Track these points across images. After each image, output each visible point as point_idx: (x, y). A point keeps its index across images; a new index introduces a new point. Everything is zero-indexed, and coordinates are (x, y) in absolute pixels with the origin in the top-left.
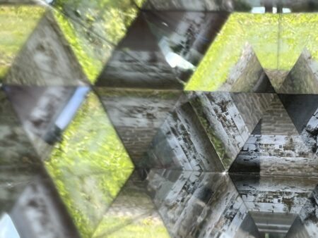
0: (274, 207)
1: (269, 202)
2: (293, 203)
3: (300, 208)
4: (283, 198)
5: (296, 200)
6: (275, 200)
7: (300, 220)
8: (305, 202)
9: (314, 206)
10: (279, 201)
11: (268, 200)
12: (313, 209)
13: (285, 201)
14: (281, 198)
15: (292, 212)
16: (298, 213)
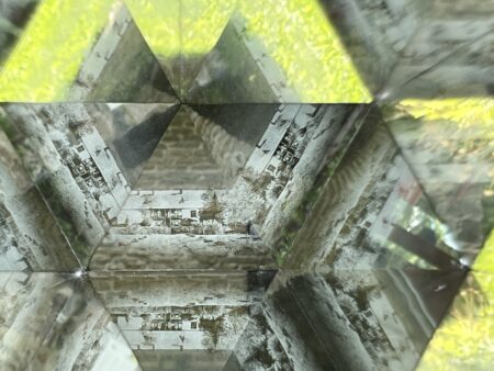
0: (183, 339)
1: (173, 329)
2: (221, 329)
3: (237, 337)
4: (202, 320)
5: (228, 322)
6: (186, 324)
7: (237, 362)
8: (245, 325)
9: (264, 332)
10: (194, 325)
11: (170, 325)
12: (263, 338)
13: (206, 325)
14: (197, 320)
15: (220, 346)
16: (232, 347)
